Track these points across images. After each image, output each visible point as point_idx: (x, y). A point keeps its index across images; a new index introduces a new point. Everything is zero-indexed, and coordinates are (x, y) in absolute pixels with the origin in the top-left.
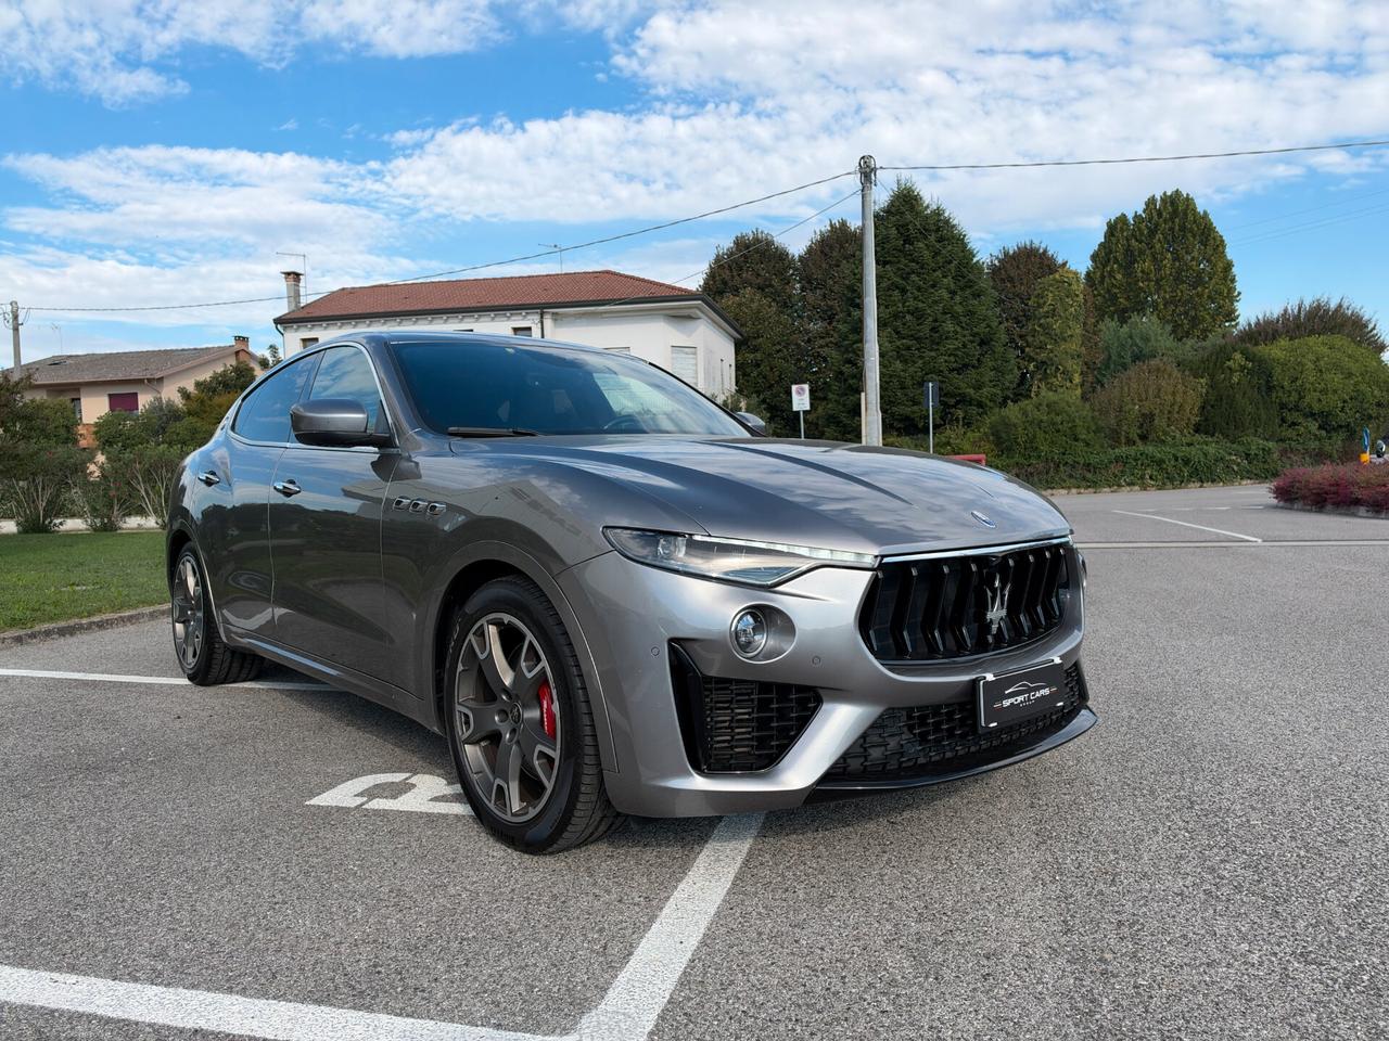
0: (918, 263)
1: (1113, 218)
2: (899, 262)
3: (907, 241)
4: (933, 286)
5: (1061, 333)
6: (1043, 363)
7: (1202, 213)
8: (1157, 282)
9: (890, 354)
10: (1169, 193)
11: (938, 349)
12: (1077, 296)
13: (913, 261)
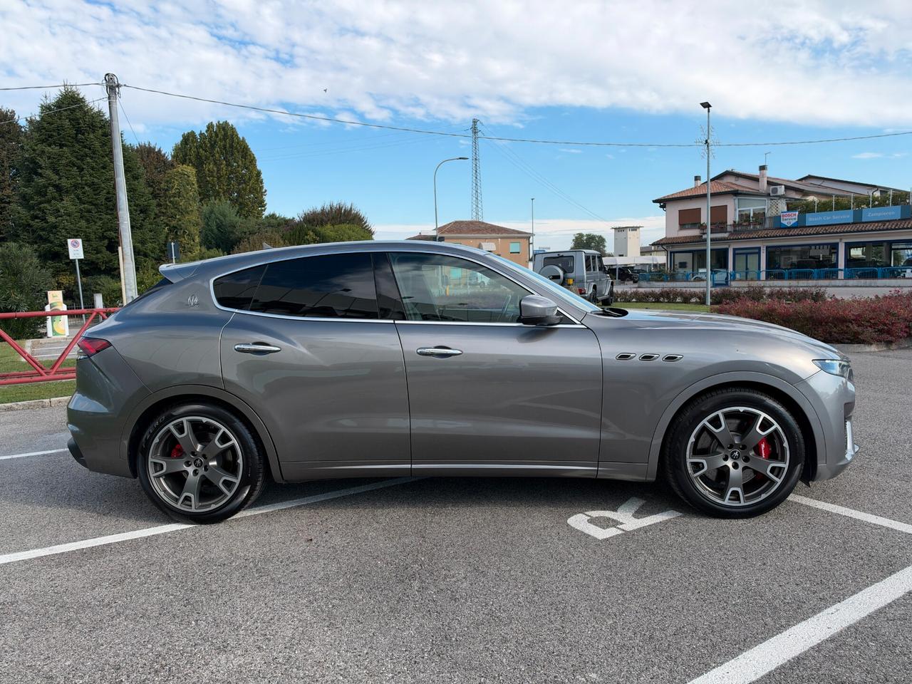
0: (90, 149)
1: (186, 133)
2: (73, 146)
3: (79, 131)
4: (104, 168)
5: (186, 208)
6: (175, 227)
7: (241, 139)
8: (218, 178)
9: (76, 214)
10: (221, 123)
11: (112, 214)
12: (194, 184)
13: (85, 147)
